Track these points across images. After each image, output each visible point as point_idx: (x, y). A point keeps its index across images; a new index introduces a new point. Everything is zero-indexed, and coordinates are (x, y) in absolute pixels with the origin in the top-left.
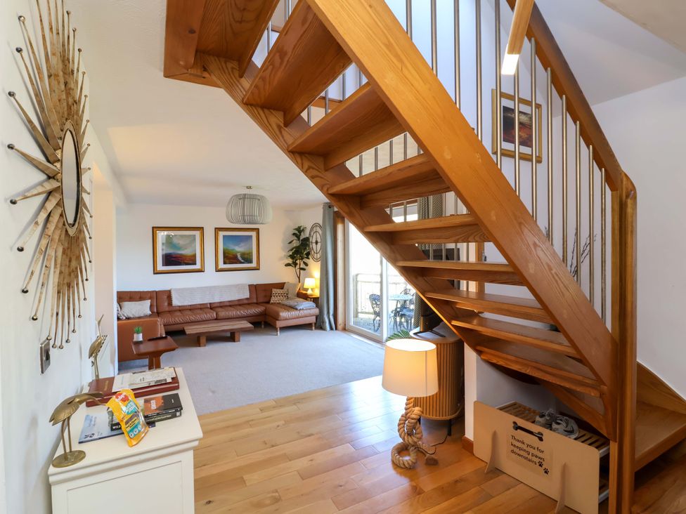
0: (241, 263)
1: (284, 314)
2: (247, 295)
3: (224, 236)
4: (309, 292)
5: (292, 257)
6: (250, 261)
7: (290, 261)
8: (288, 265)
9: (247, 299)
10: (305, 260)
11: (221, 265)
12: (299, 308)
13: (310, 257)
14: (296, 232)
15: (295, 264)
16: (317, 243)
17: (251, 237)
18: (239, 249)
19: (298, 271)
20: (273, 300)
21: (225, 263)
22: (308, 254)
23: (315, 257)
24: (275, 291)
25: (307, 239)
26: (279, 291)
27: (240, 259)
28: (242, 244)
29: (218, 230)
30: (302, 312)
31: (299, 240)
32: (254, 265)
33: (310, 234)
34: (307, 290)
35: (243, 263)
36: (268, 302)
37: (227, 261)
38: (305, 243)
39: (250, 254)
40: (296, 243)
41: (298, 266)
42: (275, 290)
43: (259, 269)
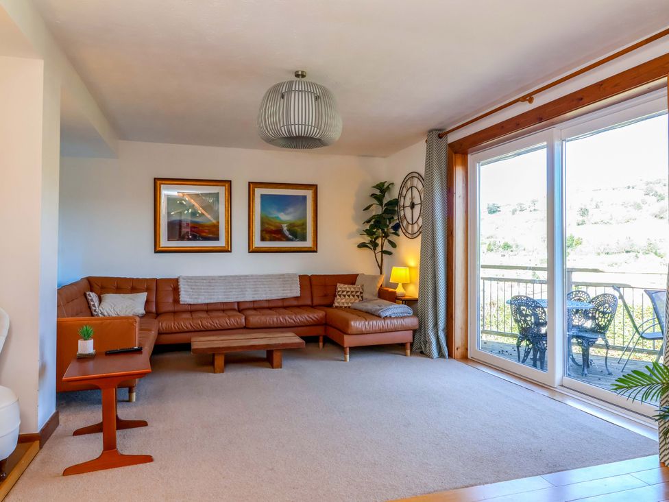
0: (288, 240)
1: (357, 324)
2: (296, 292)
3: (262, 196)
4: (399, 290)
5: (369, 233)
6: (304, 239)
7: (367, 239)
8: (362, 246)
9: (296, 298)
10: (393, 238)
11: (257, 243)
12: (383, 315)
13: (400, 232)
14: (378, 192)
15: (375, 245)
16: (413, 206)
17: (305, 198)
18: (285, 217)
19: (379, 256)
20: (339, 301)
21: (263, 239)
22: (396, 227)
23: (410, 231)
24: (341, 287)
25: (395, 203)
26: (347, 287)
27: (287, 233)
28: (291, 210)
29: (253, 185)
30: (388, 321)
31: (381, 204)
32: (309, 243)
33: (400, 194)
34: (395, 285)
35: (292, 240)
36: (330, 305)
37: (267, 236)
38: (392, 208)
39: (304, 226)
40: (377, 210)
41: (379, 249)
42: (342, 285)
43: (316, 252)
